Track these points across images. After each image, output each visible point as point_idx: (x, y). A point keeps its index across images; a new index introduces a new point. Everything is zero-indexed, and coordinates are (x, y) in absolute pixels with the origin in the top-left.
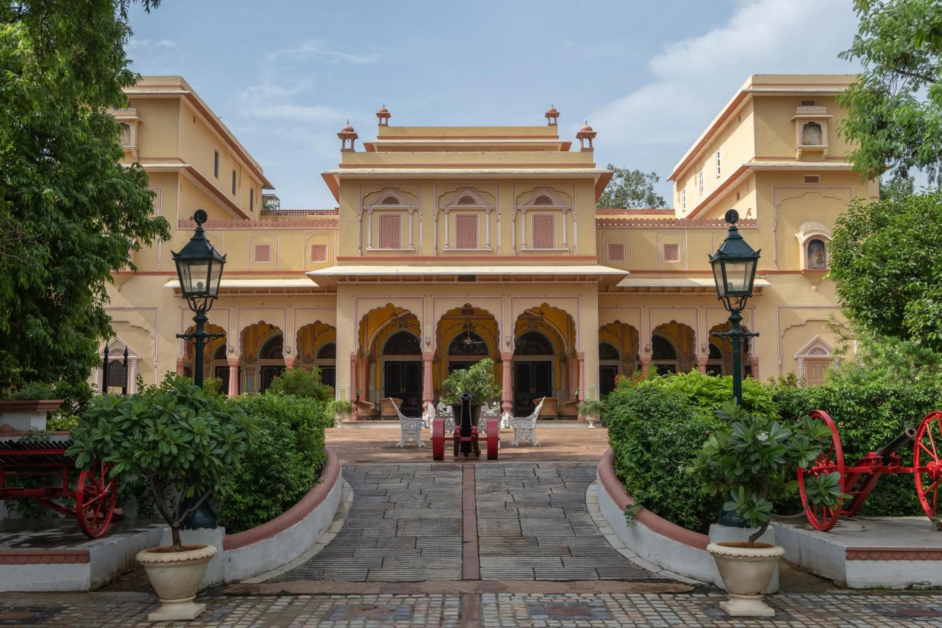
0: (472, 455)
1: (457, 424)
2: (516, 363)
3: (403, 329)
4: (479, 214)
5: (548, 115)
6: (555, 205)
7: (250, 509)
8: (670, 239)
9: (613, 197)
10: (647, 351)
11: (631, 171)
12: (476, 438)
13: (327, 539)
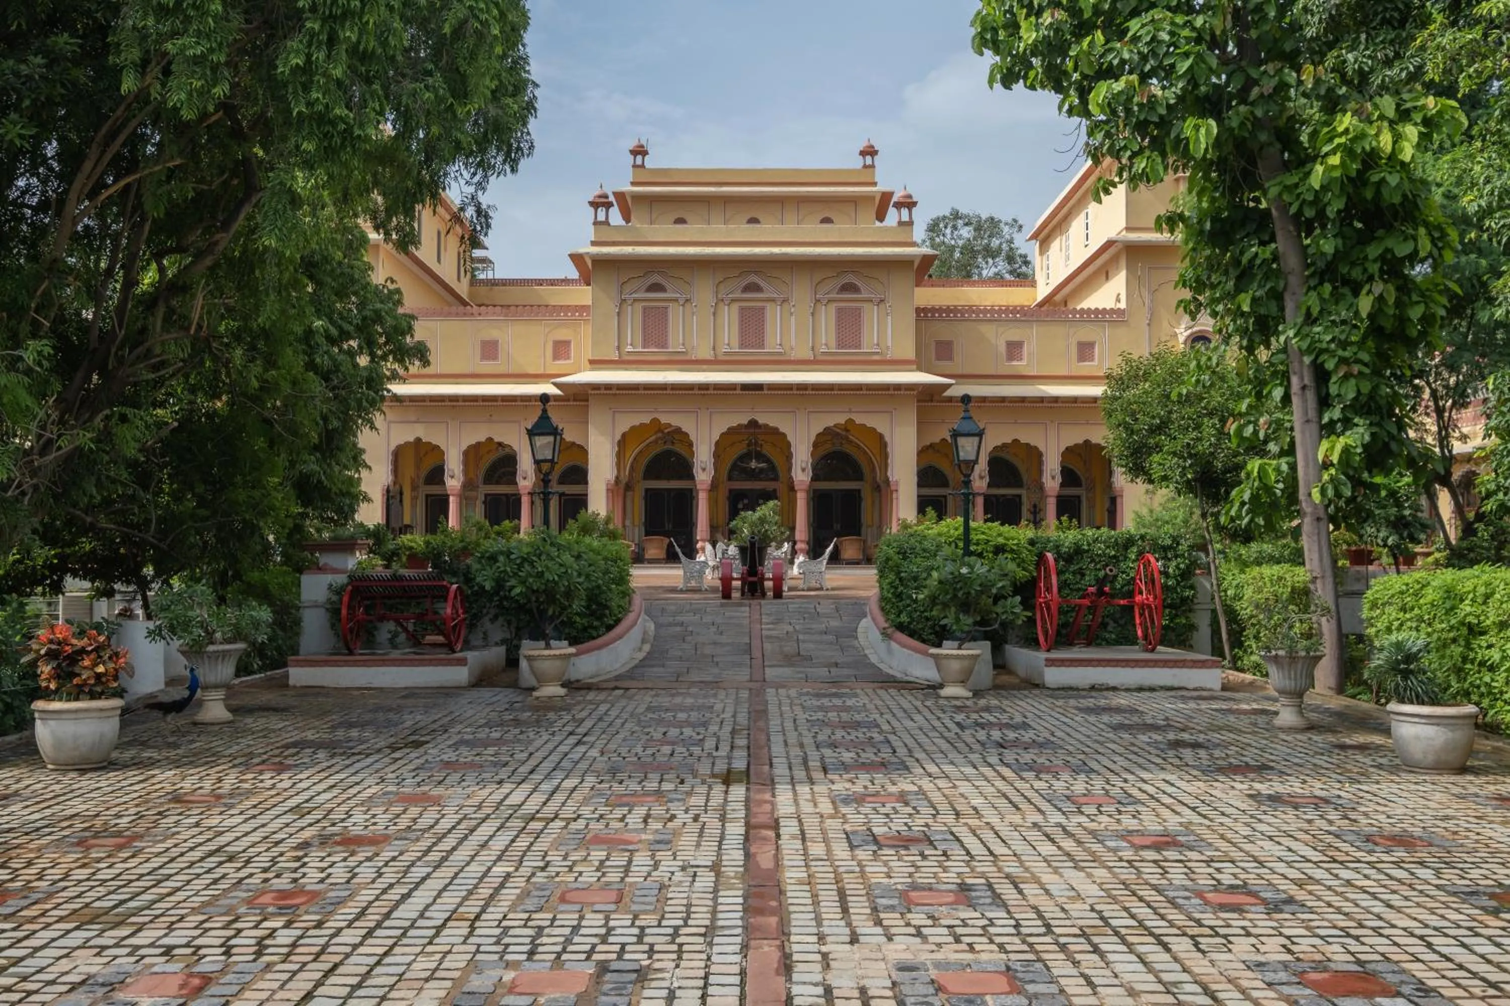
0: (758, 594)
1: (744, 564)
2: (815, 491)
3: (668, 447)
4: (769, 306)
5: (863, 153)
6: (864, 295)
7: (585, 629)
8: (1014, 334)
9: (957, 255)
10: (981, 478)
11: (984, 217)
12: (763, 579)
13: (641, 656)
